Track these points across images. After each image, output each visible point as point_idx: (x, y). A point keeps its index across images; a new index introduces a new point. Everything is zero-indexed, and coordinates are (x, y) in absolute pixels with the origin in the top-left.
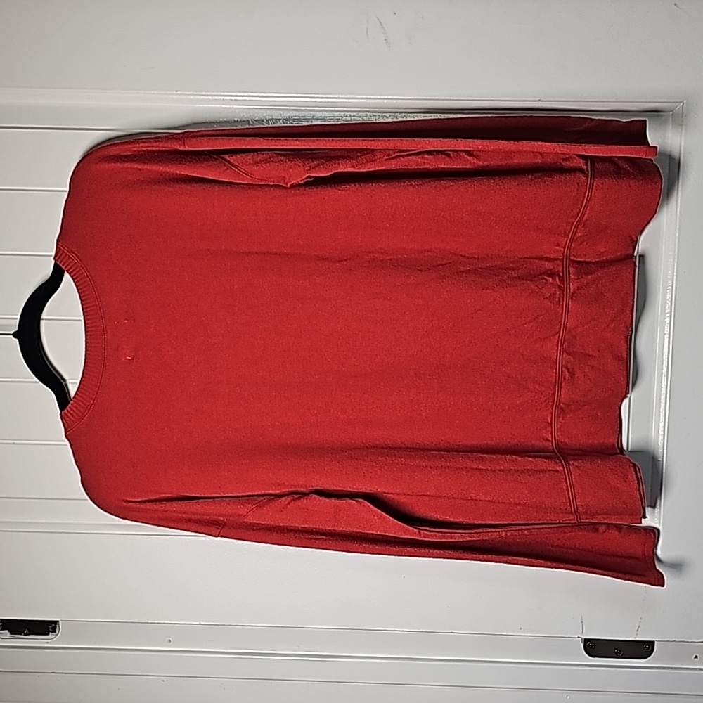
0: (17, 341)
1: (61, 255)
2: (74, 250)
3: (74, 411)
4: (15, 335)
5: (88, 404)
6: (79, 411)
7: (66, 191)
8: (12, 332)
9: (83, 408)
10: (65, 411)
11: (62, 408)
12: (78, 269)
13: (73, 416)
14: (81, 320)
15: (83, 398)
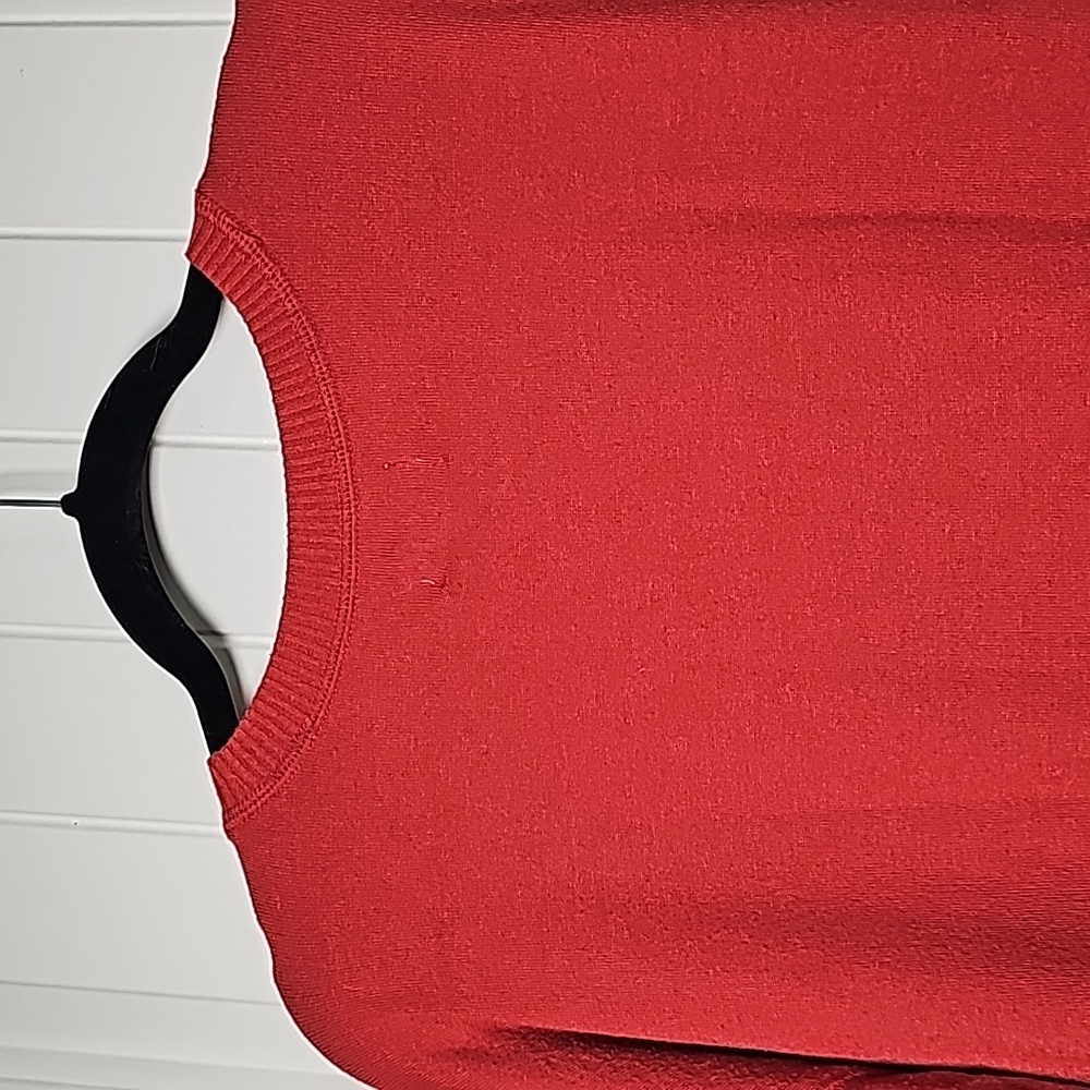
0: (74, 522)
1: (210, 241)
2: (251, 223)
3: (251, 751)
4: (69, 504)
5: (294, 729)
6: (269, 752)
7: (226, 23)
8: (59, 499)
9: (280, 741)
10: (224, 751)
11: (215, 742)
12: (264, 288)
13: (248, 767)
14: (274, 448)
15: (281, 711)
